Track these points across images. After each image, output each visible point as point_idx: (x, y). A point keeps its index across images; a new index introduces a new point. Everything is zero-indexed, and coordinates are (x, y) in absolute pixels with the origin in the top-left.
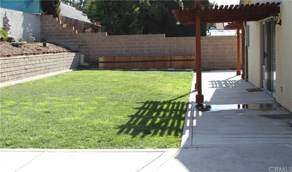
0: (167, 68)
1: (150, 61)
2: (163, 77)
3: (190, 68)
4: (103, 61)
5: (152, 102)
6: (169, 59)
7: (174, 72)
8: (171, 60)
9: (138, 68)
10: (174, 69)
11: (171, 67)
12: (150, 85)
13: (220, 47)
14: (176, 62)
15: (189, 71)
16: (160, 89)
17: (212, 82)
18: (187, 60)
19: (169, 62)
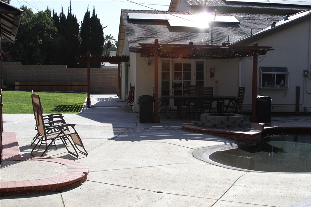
0: (68, 91)
1: (55, 86)
2: (66, 96)
3: (85, 92)
4: (19, 85)
5: (63, 105)
6: (69, 84)
7: (74, 94)
8: (71, 85)
9: (46, 90)
10: (73, 92)
11: (71, 90)
12: (59, 99)
13: (108, 76)
14: (74, 87)
15: (84, 93)
16: (66, 101)
17: (98, 99)
18: (83, 85)
19: (69, 87)
